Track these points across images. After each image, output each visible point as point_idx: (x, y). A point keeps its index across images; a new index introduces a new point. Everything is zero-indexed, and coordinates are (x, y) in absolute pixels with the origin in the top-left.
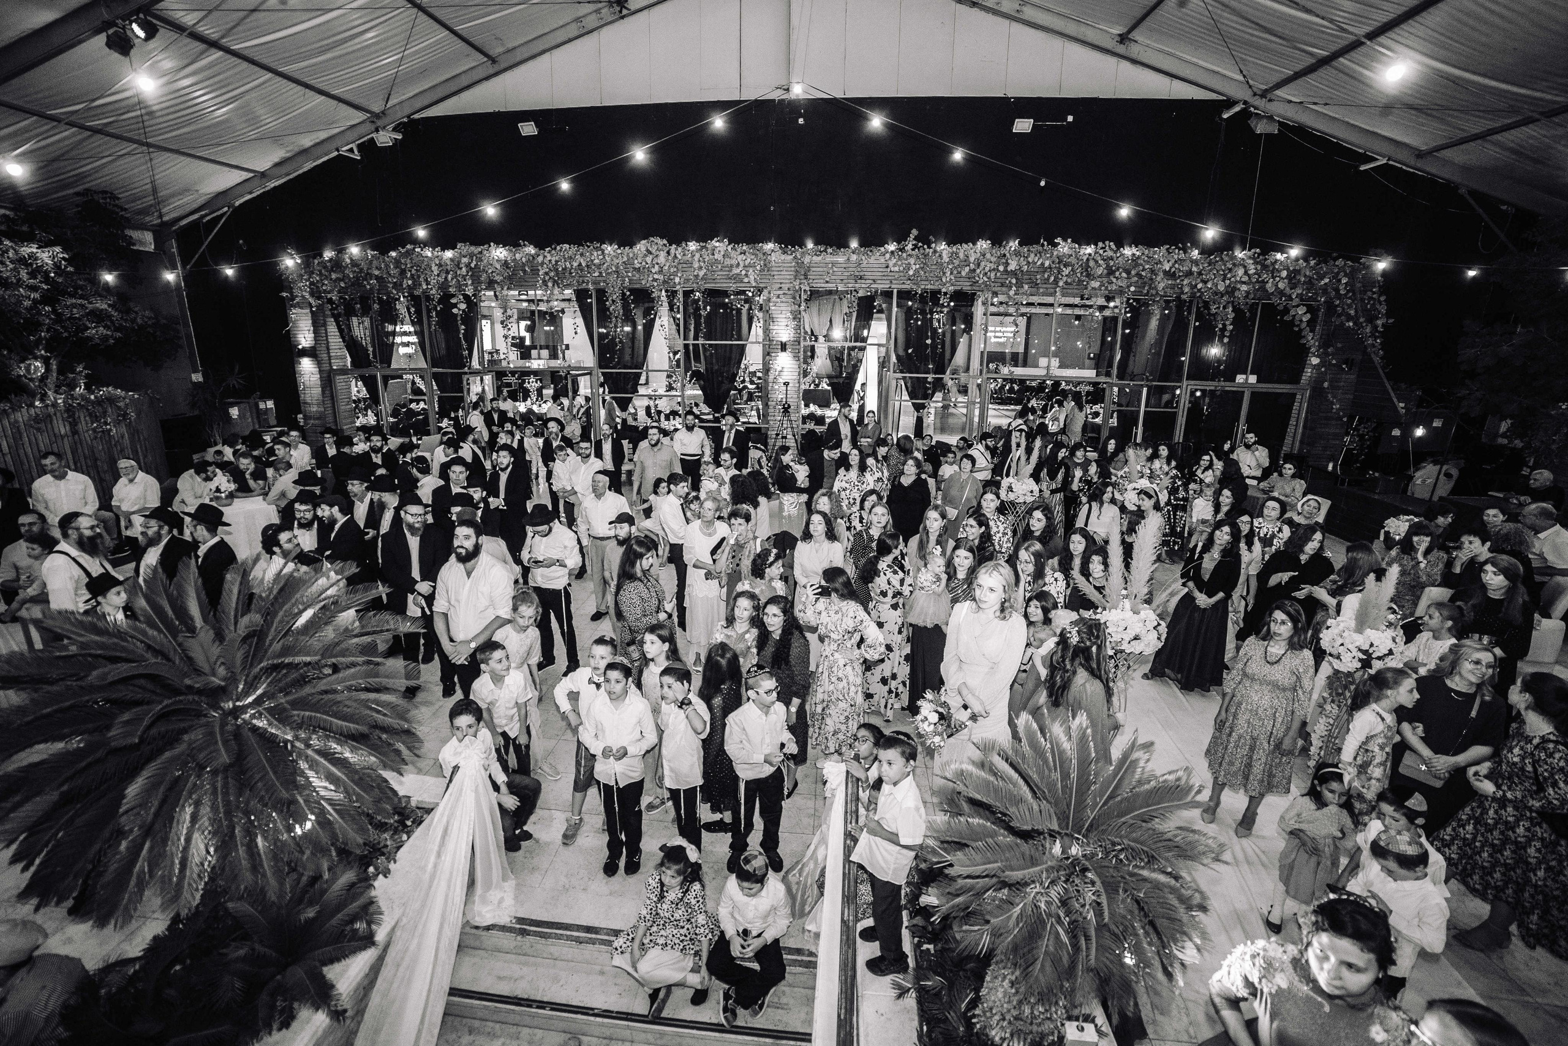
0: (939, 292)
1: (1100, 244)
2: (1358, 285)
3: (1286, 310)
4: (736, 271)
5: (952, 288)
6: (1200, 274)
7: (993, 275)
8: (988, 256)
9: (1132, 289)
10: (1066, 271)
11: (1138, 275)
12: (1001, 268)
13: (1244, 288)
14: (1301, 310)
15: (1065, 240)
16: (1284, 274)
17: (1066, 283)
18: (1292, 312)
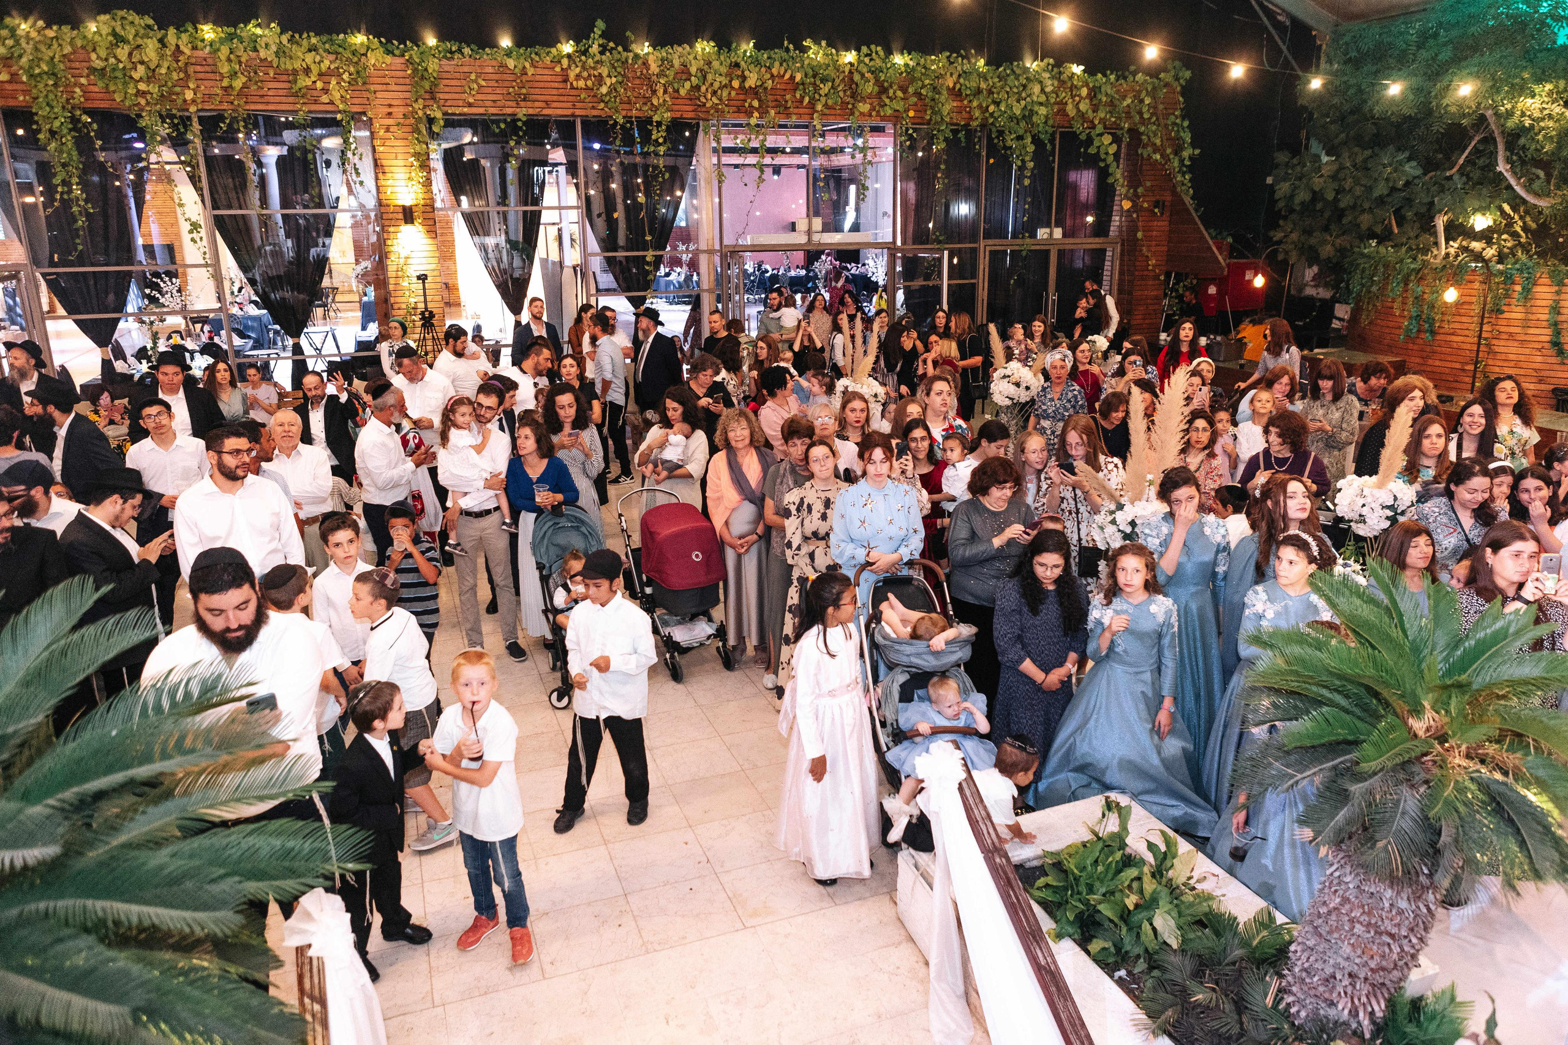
0: (649, 121)
1: (864, 49)
2: (1161, 107)
3: (1089, 141)
4: (304, 82)
5: (668, 115)
6: (990, 92)
7: (725, 93)
8: (716, 64)
9: (911, 114)
10: (825, 89)
11: (918, 94)
12: (736, 84)
13: (1043, 111)
14: (1107, 139)
15: (817, 42)
16: (1084, 92)
17: (826, 105)
18: (1096, 143)
